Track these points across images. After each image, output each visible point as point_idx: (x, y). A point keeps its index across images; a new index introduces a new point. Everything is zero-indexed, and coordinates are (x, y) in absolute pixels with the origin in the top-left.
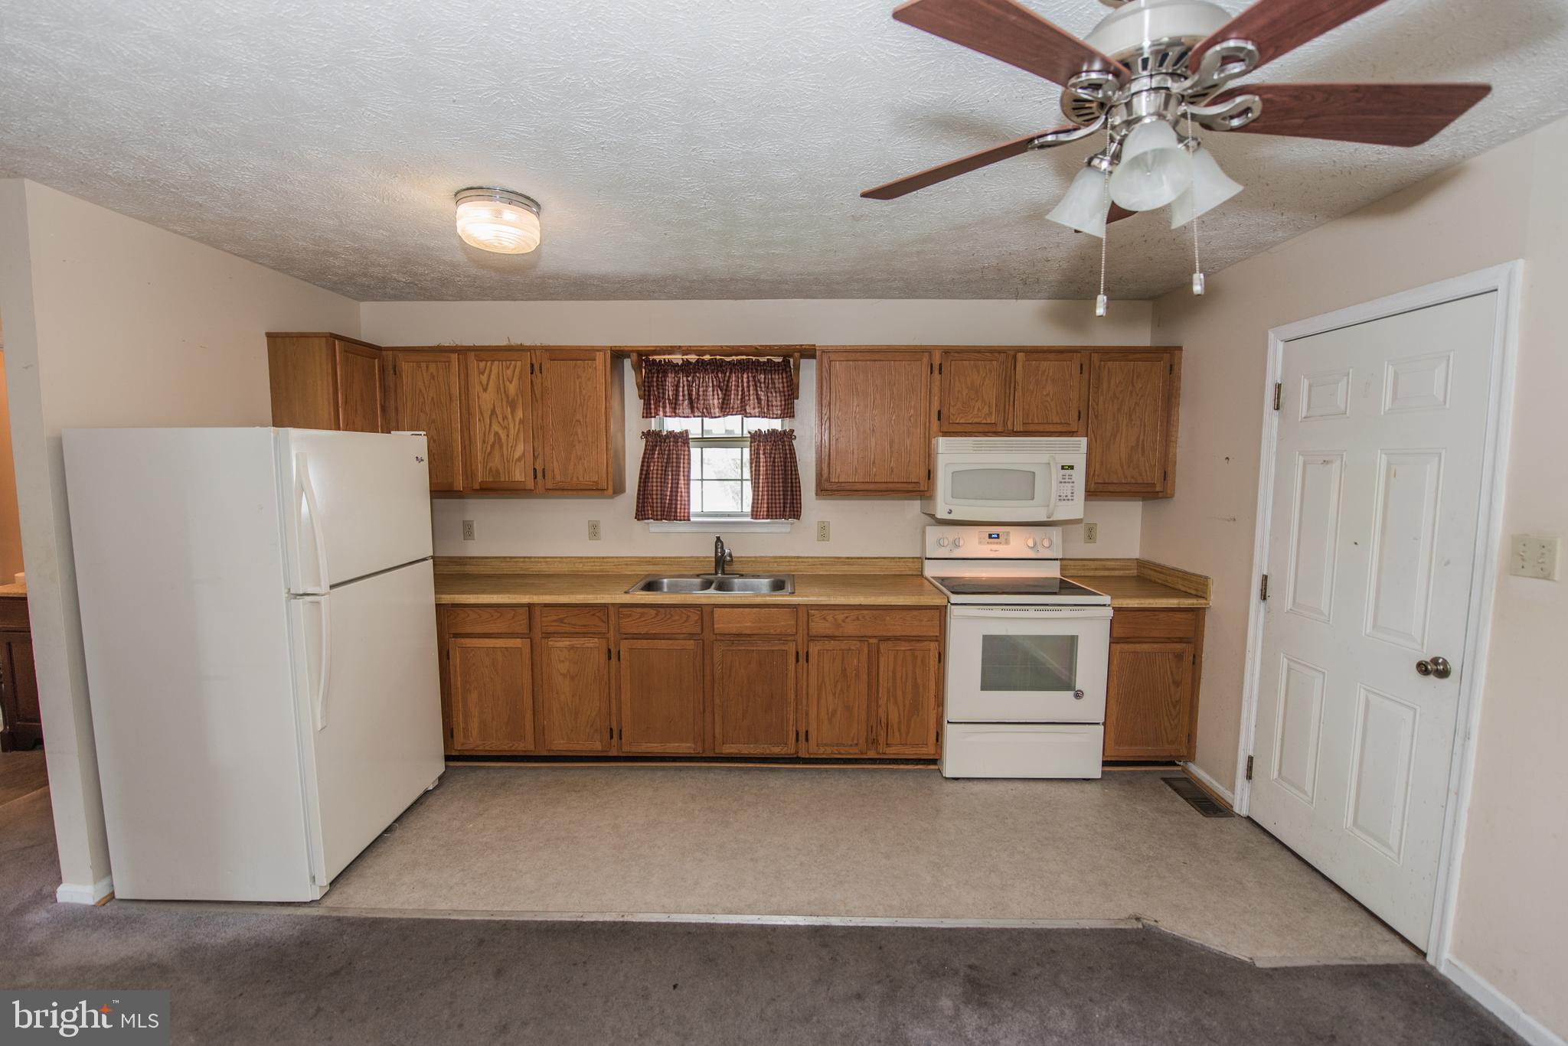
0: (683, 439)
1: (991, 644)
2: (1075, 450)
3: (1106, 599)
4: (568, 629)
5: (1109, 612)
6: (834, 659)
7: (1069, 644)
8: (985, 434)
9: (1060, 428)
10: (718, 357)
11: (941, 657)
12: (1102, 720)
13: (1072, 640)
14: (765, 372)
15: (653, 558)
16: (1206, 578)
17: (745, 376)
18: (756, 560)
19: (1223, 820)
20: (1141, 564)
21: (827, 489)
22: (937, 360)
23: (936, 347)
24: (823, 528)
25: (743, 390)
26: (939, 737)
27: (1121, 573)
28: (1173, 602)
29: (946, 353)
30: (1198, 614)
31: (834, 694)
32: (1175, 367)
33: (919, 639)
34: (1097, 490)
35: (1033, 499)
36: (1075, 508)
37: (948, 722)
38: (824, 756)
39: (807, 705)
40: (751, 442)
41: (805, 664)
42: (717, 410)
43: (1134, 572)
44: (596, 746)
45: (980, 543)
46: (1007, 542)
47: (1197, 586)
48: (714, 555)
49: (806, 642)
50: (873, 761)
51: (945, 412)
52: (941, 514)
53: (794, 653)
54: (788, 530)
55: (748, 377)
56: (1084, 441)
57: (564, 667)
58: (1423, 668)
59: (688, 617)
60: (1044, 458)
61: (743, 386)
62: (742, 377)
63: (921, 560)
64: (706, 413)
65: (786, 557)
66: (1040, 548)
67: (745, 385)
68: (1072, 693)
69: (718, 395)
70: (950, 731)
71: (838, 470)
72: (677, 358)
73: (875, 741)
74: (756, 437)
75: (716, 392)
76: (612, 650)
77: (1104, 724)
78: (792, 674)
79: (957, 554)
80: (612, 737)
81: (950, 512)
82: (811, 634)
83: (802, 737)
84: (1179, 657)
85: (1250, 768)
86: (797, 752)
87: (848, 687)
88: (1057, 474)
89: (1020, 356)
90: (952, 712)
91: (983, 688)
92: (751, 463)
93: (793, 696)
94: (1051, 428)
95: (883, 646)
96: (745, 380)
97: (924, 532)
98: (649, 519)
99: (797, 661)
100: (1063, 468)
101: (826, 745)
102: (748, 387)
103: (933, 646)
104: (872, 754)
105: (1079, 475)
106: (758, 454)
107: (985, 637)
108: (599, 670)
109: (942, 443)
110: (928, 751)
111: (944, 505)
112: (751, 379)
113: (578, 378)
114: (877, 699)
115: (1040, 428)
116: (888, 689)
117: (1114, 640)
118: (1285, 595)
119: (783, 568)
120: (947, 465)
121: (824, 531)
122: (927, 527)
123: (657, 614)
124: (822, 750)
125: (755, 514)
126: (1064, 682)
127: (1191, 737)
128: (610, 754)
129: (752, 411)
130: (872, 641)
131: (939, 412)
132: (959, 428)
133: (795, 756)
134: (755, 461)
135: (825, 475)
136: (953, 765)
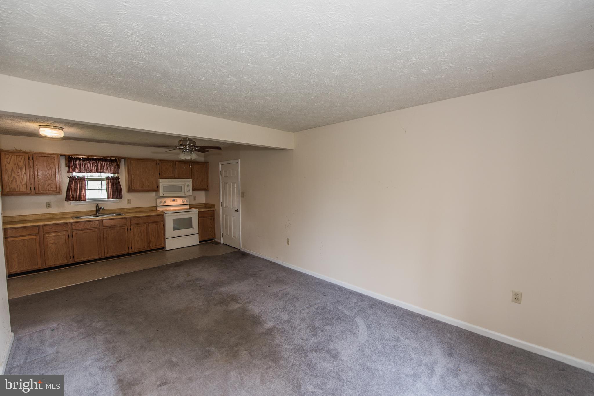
0: (83, 179)
1: (174, 221)
2: (189, 182)
3: (197, 210)
4: (53, 231)
5: (198, 212)
6: (138, 229)
7: (190, 219)
8: (170, 178)
9: (186, 177)
10: (94, 157)
11: (164, 225)
12: (198, 233)
13: (191, 218)
14: (110, 162)
15: (73, 212)
16: (214, 204)
17: (103, 162)
18: (109, 210)
19: (219, 245)
20: (205, 204)
21: (130, 190)
22: (158, 162)
23: (158, 159)
24: (129, 201)
25: (103, 166)
26: (164, 242)
27: (202, 206)
28: (209, 209)
29: (160, 161)
30: (213, 211)
31: (138, 237)
32: (208, 166)
33: (158, 222)
34: (194, 189)
35: (181, 191)
36: (190, 193)
37: (166, 238)
38: (136, 252)
39: (131, 241)
40: (106, 180)
41: (130, 231)
42: (94, 171)
43: (204, 206)
44: (65, 262)
45: (171, 202)
46: (177, 201)
47: (213, 206)
48: (96, 210)
49: (130, 226)
50: (149, 251)
51: (160, 173)
52: (161, 195)
53: (127, 229)
54: (118, 202)
55: (104, 163)
56: (191, 180)
57: (52, 242)
58: (236, 211)
59: (95, 223)
60: (183, 183)
61: (103, 165)
62: (102, 163)
63: (156, 207)
64: (91, 172)
65: (118, 209)
66: (184, 202)
67: (104, 165)
68: (192, 229)
69: (94, 168)
70: (167, 240)
71: (134, 186)
72: (80, 157)
73: (149, 246)
74: (108, 178)
75: (93, 166)
76: (70, 235)
77: (199, 234)
78: (126, 234)
79: (165, 205)
80: (70, 258)
81: (163, 195)
82: (131, 223)
83: (130, 248)
84: (211, 219)
85: (222, 235)
86: (129, 252)
87: (142, 235)
88: (186, 187)
89: (176, 162)
90: (167, 236)
91: (173, 230)
92: (106, 185)
93: (127, 239)
94: (185, 177)
95: (150, 224)
96: (103, 164)
97: (156, 200)
98: (71, 201)
99: (128, 230)
100: (187, 185)
101: (136, 249)
102: (105, 165)
103: (162, 223)
104: (149, 249)
105: (191, 187)
106: (108, 182)
107: (173, 219)
108: (65, 241)
109: (160, 180)
110: (163, 246)
111: (161, 193)
112: (105, 163)
113: (48, 162)
114: (149, 236)
115: (182, 177)
116: (152, 234)
117: (199, 217)
118: (224, 205)
119: (120, 211)
120: (162, 185)
121: (129, 202)
122: (158, 199)
123: (85, 223)
124: (136, 250)
125: (108, 198)
126: (190, 226)
127: (215, 234)
128: (70, 263)
129: (106, 172)
130: (147, 224)
131: (159, 174)
132: (164, 177)
133: (128, 253)
134: (107, 184)
135: (131, 187)
136: (168, 248)
